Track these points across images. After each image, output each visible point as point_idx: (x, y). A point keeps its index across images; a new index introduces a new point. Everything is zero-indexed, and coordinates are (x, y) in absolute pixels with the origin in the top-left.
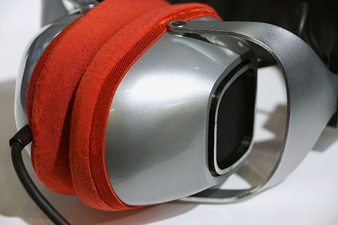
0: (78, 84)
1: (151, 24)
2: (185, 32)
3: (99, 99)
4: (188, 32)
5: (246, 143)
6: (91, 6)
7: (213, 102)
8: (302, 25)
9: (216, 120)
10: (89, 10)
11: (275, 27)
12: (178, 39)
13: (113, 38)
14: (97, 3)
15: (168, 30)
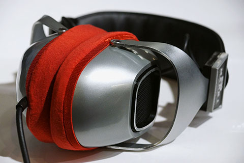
0: (57, 71)
1: (101, 40)
2: (121, 46)
3: (70, 79)
4: (122, 46)
5: (153, 116)
6: (64, 31)
7: (135, 87)
8: (186, 45)
9: (136, 97)
10: (63, 33)
11: (172, 46)
12: (116, 50)
13: (79, 47)
14: (67, 29)
15: (110, 45)
